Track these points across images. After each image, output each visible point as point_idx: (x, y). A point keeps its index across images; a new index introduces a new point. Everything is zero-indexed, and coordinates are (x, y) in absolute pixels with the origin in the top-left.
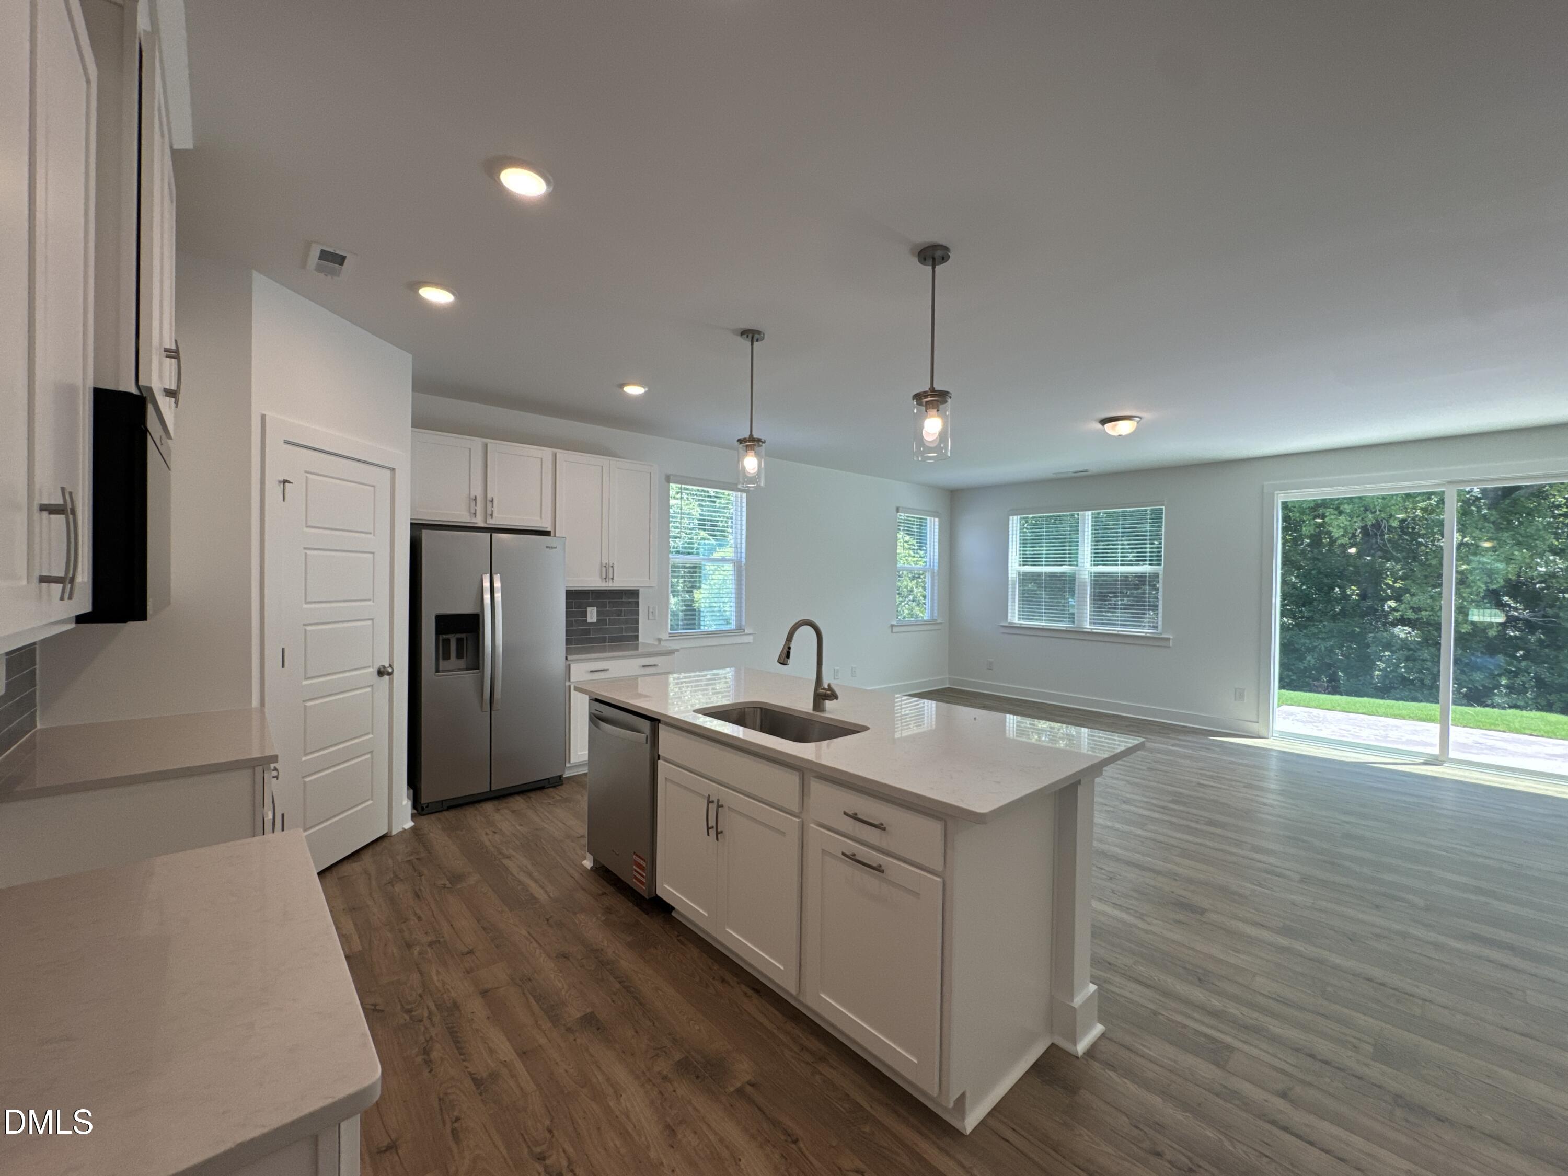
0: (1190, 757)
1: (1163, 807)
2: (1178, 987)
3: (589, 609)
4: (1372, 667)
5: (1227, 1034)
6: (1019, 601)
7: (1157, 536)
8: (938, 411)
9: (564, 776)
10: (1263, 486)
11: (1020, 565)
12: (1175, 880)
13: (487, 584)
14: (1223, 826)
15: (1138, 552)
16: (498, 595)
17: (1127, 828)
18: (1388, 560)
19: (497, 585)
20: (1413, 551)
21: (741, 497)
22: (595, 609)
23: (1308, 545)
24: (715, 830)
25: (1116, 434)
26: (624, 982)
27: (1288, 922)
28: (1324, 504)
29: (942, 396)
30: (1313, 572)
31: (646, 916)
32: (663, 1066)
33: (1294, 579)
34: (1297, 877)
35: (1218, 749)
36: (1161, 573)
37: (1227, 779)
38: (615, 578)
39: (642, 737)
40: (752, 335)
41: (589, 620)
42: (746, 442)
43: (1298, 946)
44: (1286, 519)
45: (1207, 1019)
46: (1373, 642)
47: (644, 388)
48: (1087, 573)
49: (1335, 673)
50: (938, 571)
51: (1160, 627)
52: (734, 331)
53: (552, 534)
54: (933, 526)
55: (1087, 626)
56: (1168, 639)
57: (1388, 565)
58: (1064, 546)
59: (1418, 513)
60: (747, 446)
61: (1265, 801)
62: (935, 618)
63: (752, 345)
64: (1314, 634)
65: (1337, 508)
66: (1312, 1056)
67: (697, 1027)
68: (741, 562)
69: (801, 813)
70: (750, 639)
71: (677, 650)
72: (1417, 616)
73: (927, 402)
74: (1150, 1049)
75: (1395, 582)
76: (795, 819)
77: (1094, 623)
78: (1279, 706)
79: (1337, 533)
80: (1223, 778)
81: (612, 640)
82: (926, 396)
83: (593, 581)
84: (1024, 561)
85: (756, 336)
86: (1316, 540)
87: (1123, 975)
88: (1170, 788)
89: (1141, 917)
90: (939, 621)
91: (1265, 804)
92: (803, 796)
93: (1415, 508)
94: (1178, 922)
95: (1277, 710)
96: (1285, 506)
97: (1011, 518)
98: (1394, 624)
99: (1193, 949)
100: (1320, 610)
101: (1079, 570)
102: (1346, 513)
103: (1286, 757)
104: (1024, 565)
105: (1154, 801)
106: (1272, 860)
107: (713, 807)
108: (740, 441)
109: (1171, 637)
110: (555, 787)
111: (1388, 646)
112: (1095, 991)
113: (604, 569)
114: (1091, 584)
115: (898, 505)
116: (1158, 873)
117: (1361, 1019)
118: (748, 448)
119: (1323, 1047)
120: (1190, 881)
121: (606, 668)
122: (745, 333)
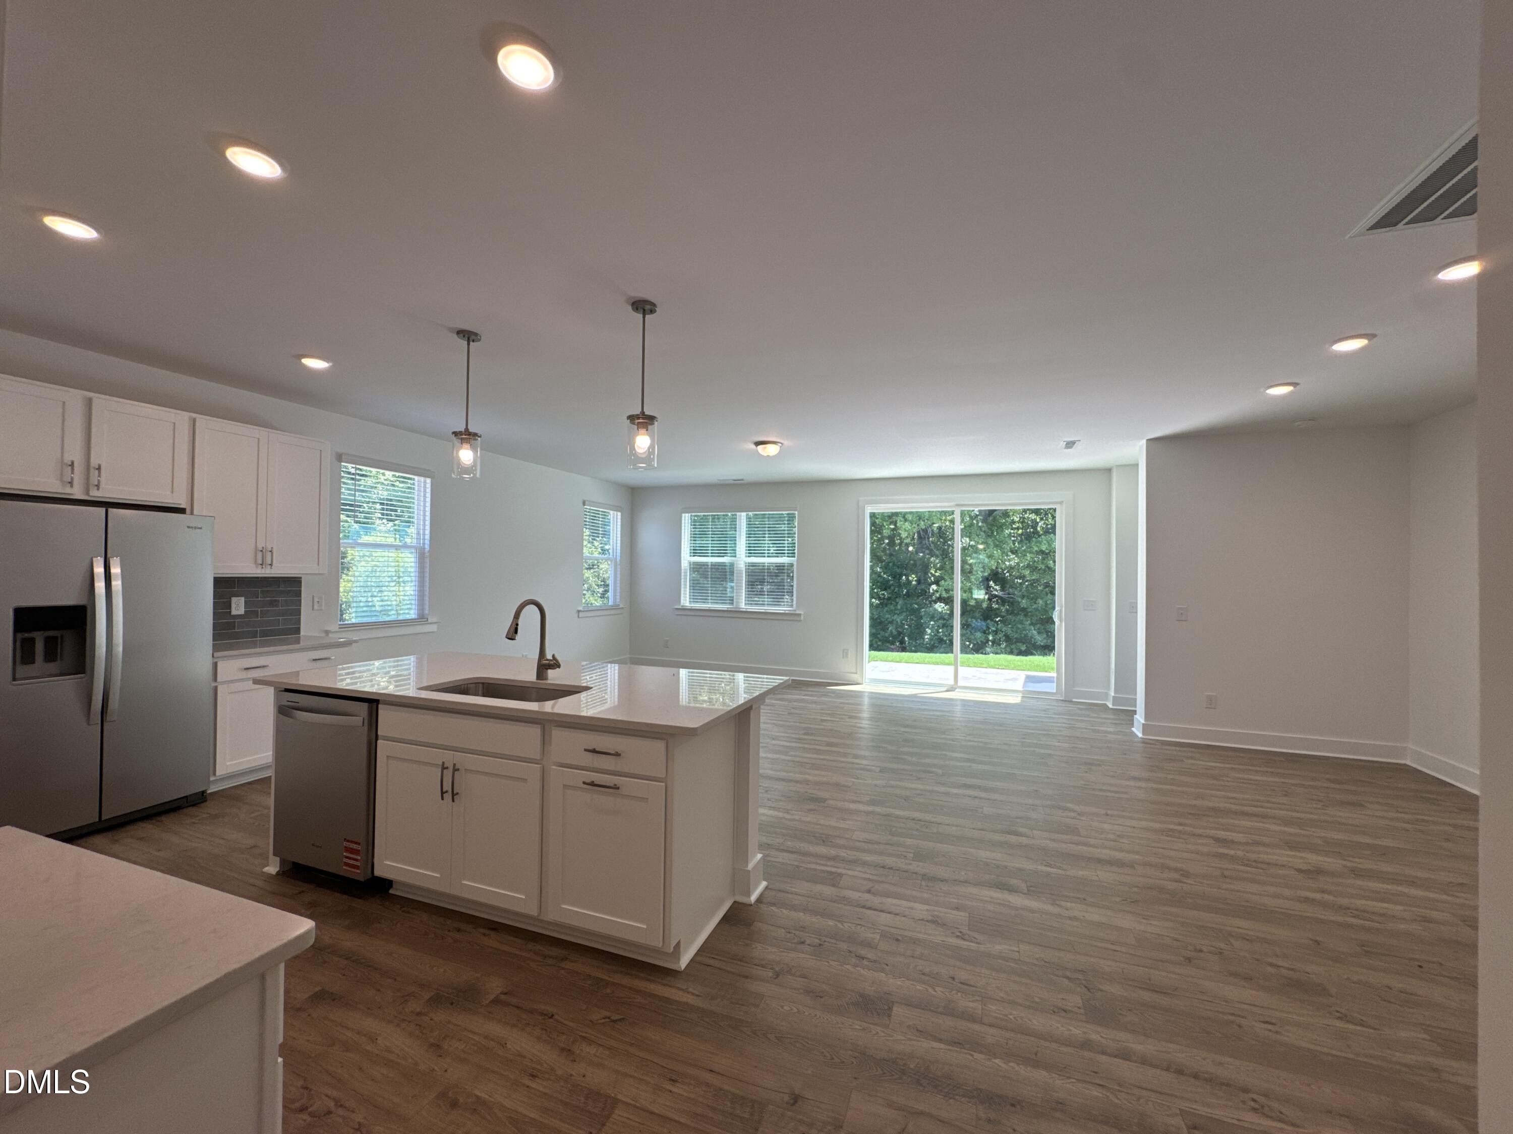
0: (815, 703)
1: (800, 739)
2: (811, 849)
3: (234, 600)
4: (924, 632)
5: (838, 868)
6: (690, 586)
7: (791, 535)
8: (647, 430)
9: (209, 792)
10: (858, 502)
11: (691, 556)
12: (808, 784)
13: (99, 570)
14: (836, 745)
15: (777, 547)
16: (117, 584)
17: (776, 756)
18: (932, 557)
19: (116, 570)
20: (944, 550)
21: (425, 482)
22: (243, 599)
23: (888, 544)
24: (449, 792)
25: (765, 455)
26: (351, 957)
27: (873, 797)
28: (896, 514)
29: (651, 419)
30: (890, 564)
31: (360, 900)
32: (414, 1006)
33: (879, 569)
34: (878, 769)
35: (833, 695)
36: (795, 563)
37: (839, 715)
38: (274, 564)
39: (357, 721)
40: (469, 336)
41: (234, 612)
42: (462, 435)
43: (878, 809)
44: (873, 524)
45: (829, 863)
46: (925, 615)
47: (328, 362)
48: (743, 563)
49: (903, 638)
50: (620, 561)
51: (795, 606)
52: (450, 329)
53: (188, 511)
54: (615, 519)
55: (743, 606)
56: (799, 615)
57: (932, 559)
58: (726, 541)
59: (948, 523)
60: (462, 439)
61: (861, 725)
62: (618, 603)
63: (469, 344)
64: (892, 610)
65: (904, 517)
66: (883, 867)
67: (442, 970)
68: (424, 549)
69: (542, 759)
70: (434, 628)
71: (356, 641)
72: (948, 595)
73: (638, 423)
74: (795, 888)
75: (936, 572)
76: (536, 765)
77: (748, 604)
78: (869, 662)
79: (904, 535)
80: (836, 714)
81: (265, 634)
82: (638, 418)
83: (247, 568)
84: (694, 553)
85: (473, 337)
86: (892, 538)
87: (778, 850)
88: (803, 725)
89: (787, 811)
90: (621, 606)
91: (861, 728)
92: (544, 744)
93: (945, 520)
94: (811, 810)
95: (867, 665)
96: (873, 516)
97: (683, 515)
98: (936, 603)
99: (820, 825)
100: (896, 593)
101: (737, 561)
102: (909, 520)
103: (874, 696)
104: (694, 556)
105: (794, 736)
106: (865, 762)
107: (448, 774)
108: (455, 434)
109: (802, 613)
110: (194, 805)
111: (932, 618)
112: (761, 859)
113: (260, 555)
114: (746, 572)
115: (585, 499)
116: (797, 782)
117: (909, 841)
118: (463, 441)
119: (889, 861)
120: (817, 783)
121: (265, 664)
122: (462, 333)
